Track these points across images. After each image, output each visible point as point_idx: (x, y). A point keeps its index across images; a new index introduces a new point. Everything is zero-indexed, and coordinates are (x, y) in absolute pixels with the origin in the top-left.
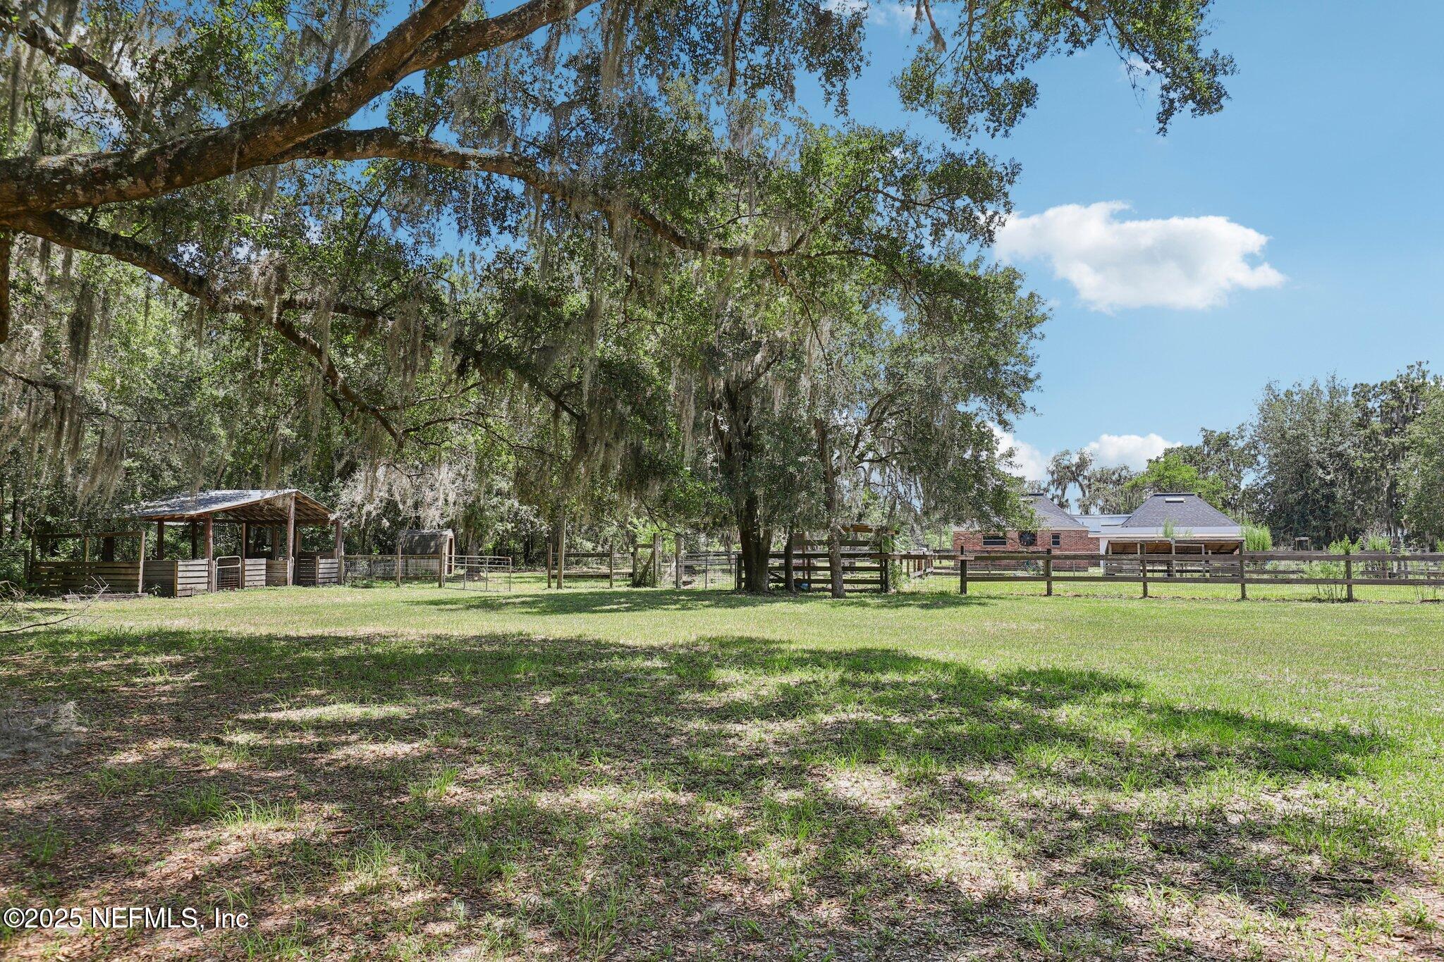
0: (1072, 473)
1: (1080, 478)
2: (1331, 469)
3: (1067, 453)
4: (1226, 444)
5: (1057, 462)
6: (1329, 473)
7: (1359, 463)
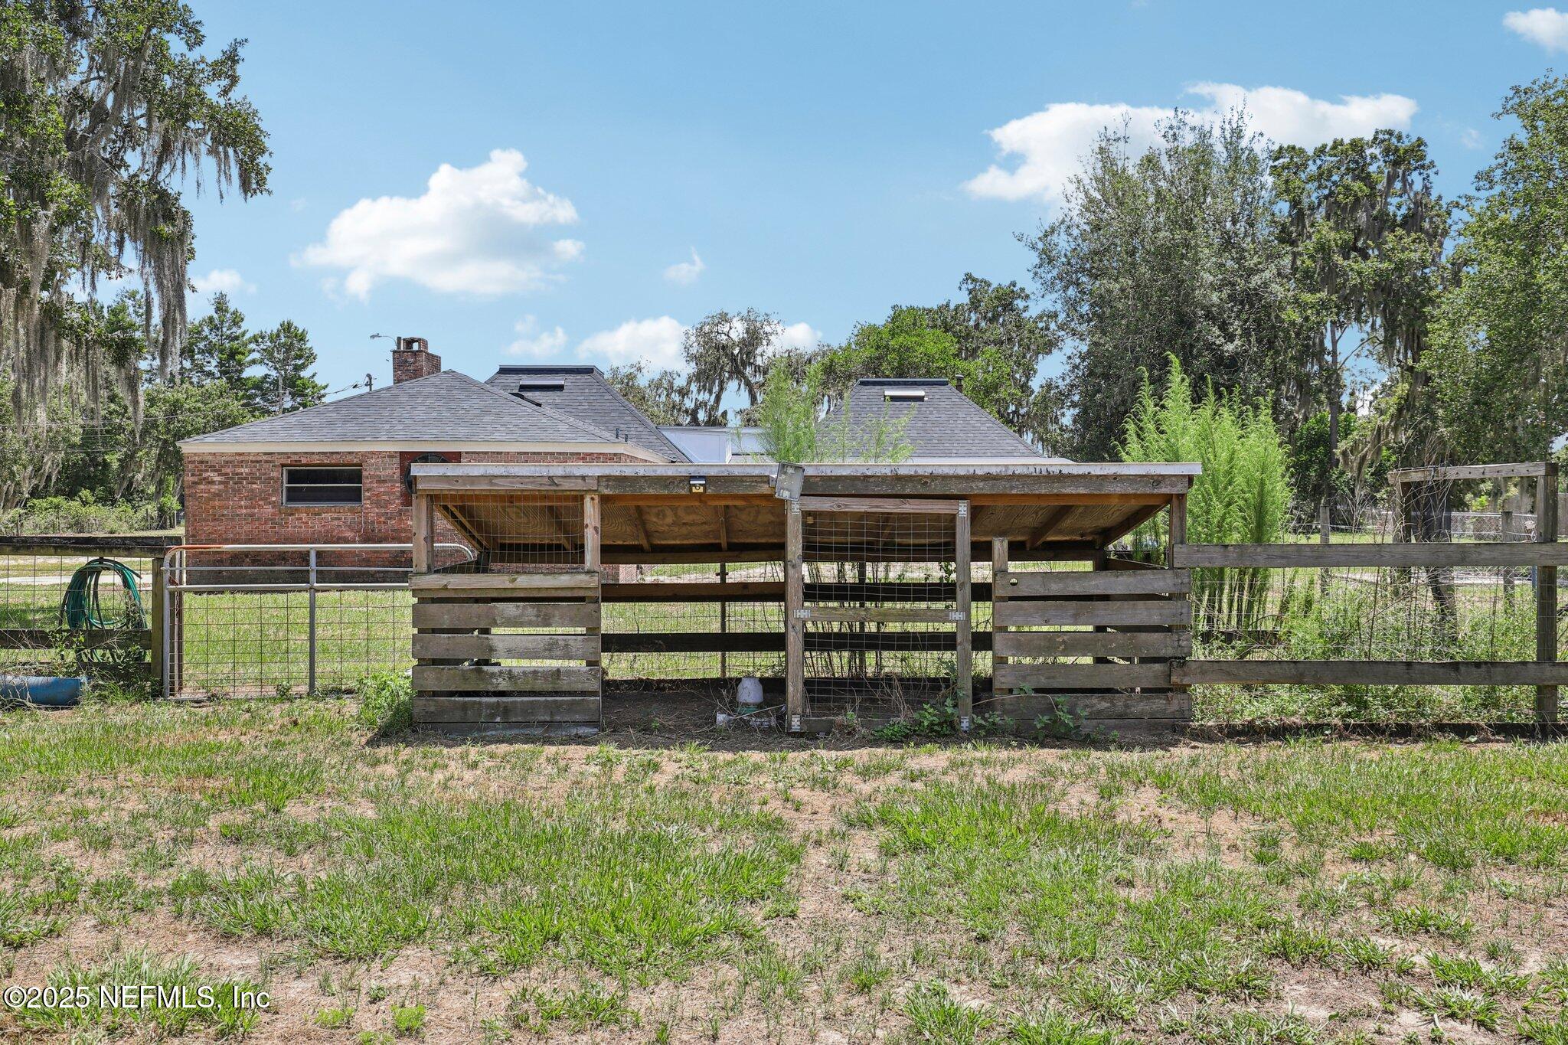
0: (733, 359)
1: (749, 371)
2: (1236, 326)
3: (724, 318)
4: (1008, 307)
5: (705, 337)
6: (1230, 338)
7: (1292, 315)
